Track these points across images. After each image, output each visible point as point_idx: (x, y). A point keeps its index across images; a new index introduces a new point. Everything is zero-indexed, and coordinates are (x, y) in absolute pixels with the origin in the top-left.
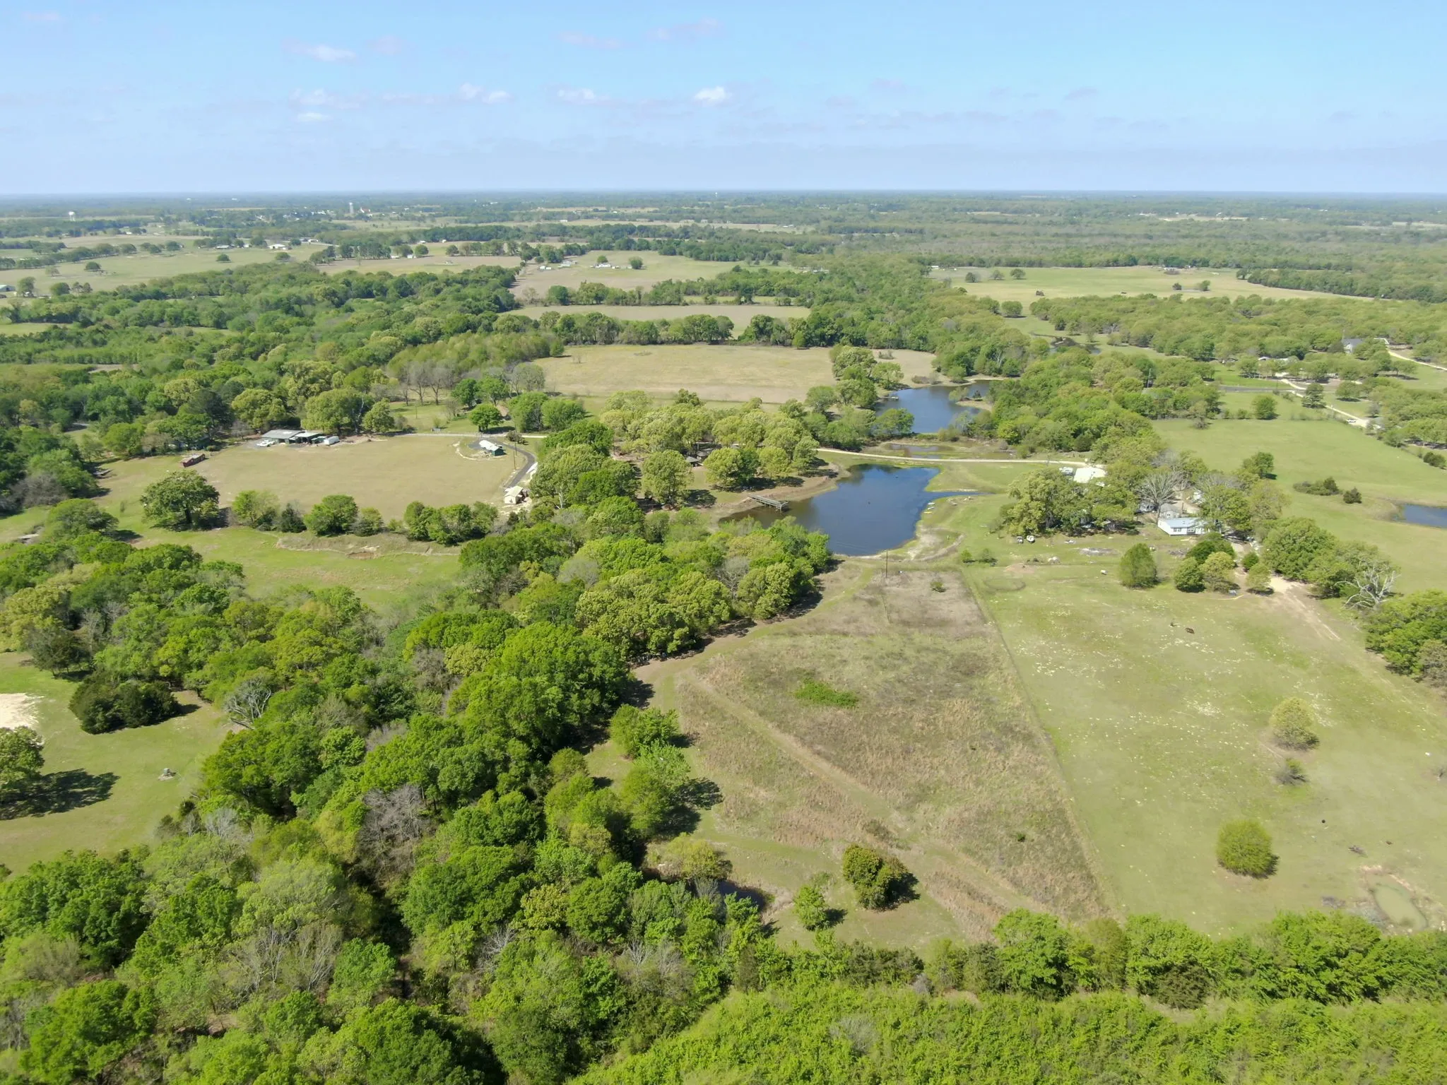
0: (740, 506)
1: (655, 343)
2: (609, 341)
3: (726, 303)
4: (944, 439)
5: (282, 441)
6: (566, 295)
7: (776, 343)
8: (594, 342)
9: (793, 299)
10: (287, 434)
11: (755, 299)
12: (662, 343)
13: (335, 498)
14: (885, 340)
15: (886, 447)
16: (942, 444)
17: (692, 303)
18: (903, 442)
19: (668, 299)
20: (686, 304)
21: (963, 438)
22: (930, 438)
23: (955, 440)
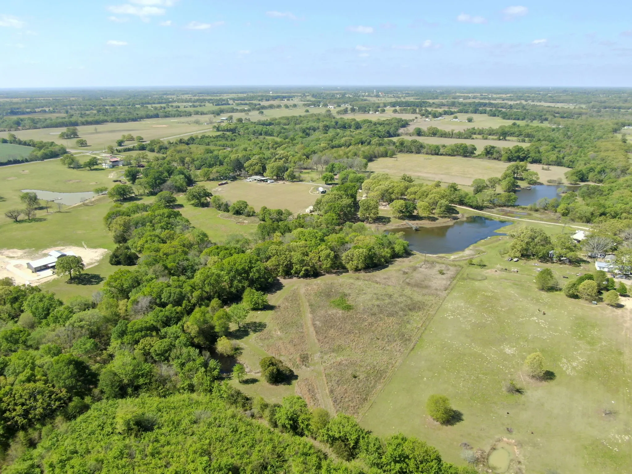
0: (398, 226)
1: (437, 154)
2: (418, 152)
3: (493, 139)
4: (531, 209)
5: (255, 180)
6: (420, 132)
7: (495, 159)
8: (412, 152)
9: (526, 139)
10: (258, 177)
11: (508, 138)
12: (441, 155)
13: (240, 201)
14: (552, 161)
15: (498, 210)
16: (529, 212)
17: (476, 138)
18: (509, 209)
19: (465, 136)
20: (473, 139)
21: (542, 211)
22: (523, 209)
23: (537, 210)
